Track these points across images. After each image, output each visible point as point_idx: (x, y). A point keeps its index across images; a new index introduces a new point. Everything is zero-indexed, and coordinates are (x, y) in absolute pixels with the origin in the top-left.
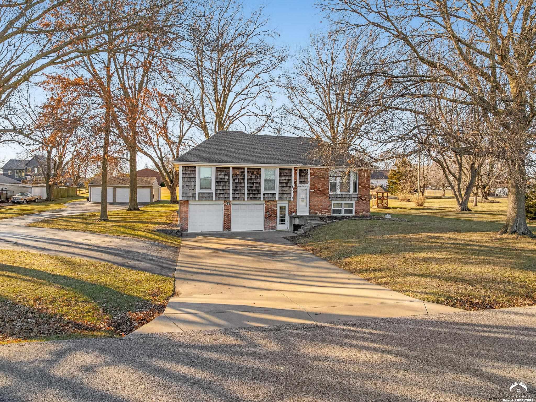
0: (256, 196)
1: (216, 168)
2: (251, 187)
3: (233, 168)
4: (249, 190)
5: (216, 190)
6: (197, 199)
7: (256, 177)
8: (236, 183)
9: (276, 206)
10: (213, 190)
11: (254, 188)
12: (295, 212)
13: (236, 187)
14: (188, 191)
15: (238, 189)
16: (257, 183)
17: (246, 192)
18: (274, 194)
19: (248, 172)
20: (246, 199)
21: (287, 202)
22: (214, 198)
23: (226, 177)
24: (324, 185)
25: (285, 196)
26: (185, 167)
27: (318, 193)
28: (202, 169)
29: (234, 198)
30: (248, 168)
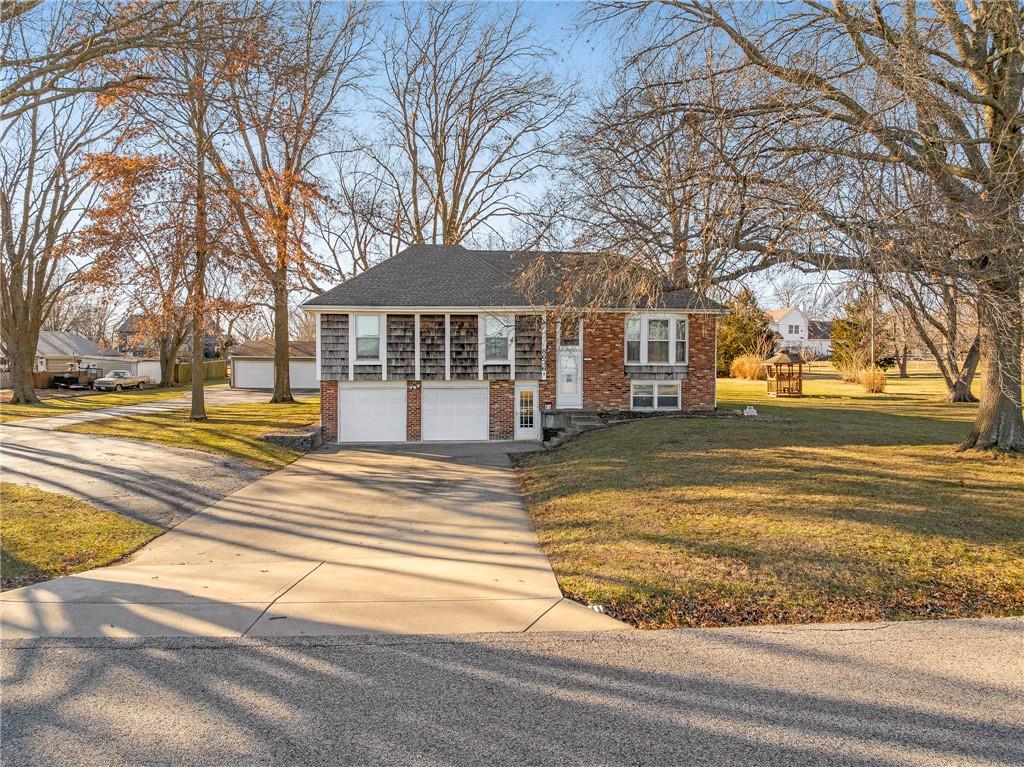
0: (469, 371)
1: (388, 316)
2: (459, 353)
3: (422, 316)
4: (454, 360)
5: (389, 360)
6: (351, 377)
7: (467, 332)
8: (428, 345)
9: (512, 390)
10: (383, 361)
11: (465, 355)
12: (553, 403)
13: (428, 353)
14: (333, 363)
15: (431, 357)
16: (470, 345)
17: (448, 363)
18: (504, 366)
19: (452, 323)
20: (448, 377)
21: (536, 383)
22: (384, 376)
23: (407, 334)
24: (613, 347)
25: (529, 370)
26: (328, 315)
27: (600, 365)
28: (361, 319)
29: (424, 376)
30: (452, 316)
